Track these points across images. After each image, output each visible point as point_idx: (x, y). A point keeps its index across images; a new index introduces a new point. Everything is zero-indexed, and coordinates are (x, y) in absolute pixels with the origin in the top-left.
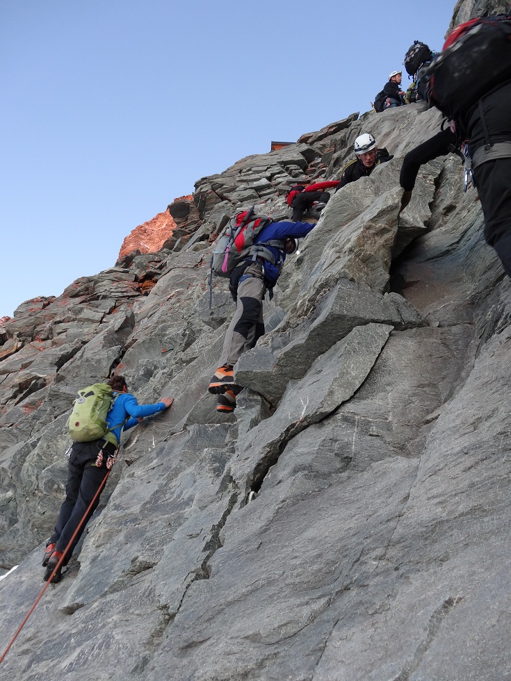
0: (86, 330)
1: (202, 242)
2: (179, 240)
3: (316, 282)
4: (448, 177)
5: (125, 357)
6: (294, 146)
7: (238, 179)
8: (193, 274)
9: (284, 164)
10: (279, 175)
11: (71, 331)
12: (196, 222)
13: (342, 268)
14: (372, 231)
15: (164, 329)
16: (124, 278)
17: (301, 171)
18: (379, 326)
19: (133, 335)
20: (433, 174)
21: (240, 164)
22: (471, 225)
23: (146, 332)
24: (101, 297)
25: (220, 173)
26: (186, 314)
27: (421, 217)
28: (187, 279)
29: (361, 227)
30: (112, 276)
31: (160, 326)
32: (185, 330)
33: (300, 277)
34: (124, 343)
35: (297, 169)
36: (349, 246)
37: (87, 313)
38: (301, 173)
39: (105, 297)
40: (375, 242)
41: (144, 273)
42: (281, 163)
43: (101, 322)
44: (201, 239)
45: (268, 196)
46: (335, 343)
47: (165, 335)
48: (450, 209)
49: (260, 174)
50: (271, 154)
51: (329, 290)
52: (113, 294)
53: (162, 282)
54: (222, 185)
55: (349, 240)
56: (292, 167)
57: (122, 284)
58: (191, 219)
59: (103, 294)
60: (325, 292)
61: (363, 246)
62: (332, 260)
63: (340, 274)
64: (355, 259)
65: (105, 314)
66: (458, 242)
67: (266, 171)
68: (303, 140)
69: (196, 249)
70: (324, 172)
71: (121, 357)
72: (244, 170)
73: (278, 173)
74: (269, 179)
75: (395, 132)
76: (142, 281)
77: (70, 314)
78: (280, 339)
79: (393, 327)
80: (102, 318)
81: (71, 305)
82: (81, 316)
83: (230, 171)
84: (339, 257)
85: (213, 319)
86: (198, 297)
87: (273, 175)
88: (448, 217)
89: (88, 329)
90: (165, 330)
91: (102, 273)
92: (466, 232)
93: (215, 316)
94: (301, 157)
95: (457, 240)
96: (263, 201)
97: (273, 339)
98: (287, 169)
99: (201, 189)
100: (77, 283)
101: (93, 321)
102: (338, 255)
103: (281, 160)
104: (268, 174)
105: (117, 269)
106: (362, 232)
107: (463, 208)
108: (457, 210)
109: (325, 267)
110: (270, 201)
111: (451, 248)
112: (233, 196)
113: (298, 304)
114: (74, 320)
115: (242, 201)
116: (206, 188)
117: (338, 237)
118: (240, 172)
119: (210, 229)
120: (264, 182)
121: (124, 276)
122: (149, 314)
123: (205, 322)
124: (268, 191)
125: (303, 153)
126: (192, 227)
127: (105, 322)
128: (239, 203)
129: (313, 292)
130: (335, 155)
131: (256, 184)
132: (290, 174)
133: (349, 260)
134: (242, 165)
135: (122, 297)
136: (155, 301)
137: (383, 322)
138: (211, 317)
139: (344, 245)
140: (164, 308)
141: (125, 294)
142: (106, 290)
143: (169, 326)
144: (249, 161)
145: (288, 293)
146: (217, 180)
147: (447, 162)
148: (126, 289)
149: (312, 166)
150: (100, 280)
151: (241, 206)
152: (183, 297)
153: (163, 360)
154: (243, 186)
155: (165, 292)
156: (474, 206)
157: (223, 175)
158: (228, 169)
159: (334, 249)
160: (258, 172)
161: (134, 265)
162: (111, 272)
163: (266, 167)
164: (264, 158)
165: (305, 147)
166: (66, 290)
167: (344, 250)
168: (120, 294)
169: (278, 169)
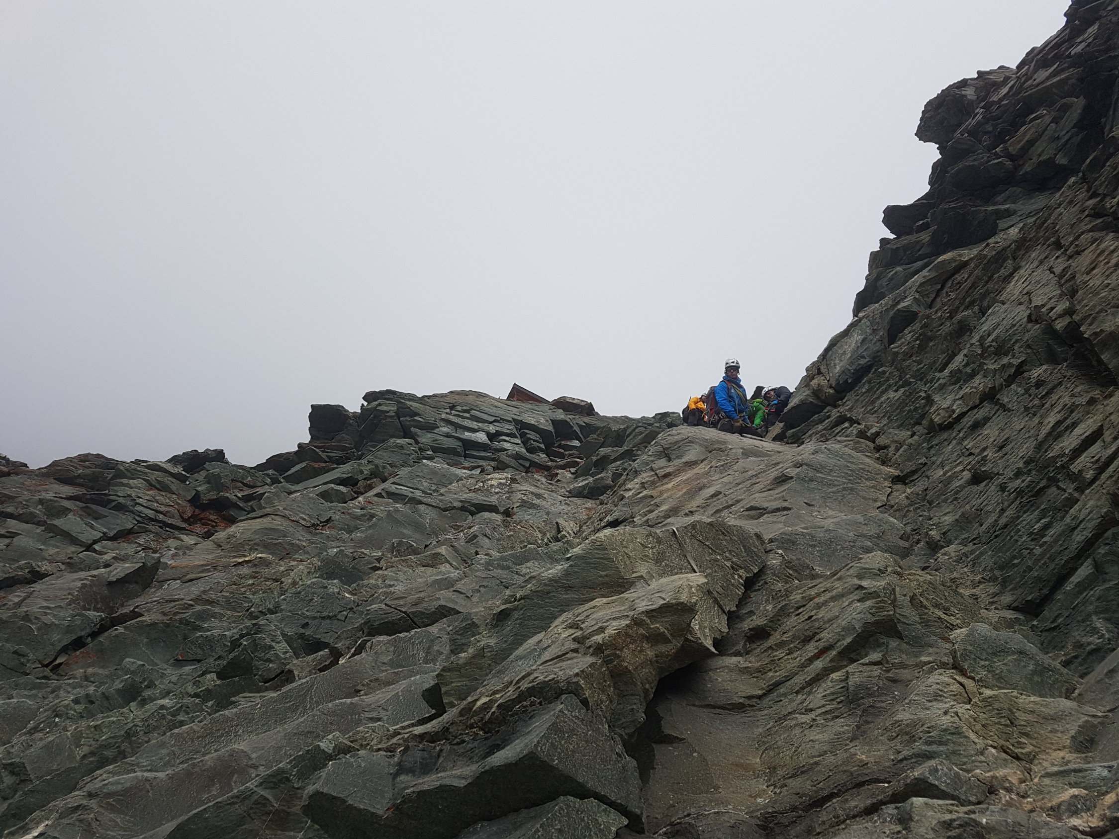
0: (52, 551)
1: (342, 488)
2: (303, 465)
3: (523, 678)
4: (769, 580)
5: (101, 639)
6: (546, 407)
7: (443, 416)
8: (302, 538)
9: (522, 426)
10: (507, 438)
11: (21, 541)
12: (344, 449)
13: (577, 675)
14: (641, 631)
15: (203, 616)
16: (174, 488)
17: (542, 446)
18: (605, 810)
19: (139, 601)
20: (747, 569)
21: (456, 397)
22: (788, 679)
23: (168, 608)
24: (113, 504)
25: (420, 395)
26: (258, 606)
27: (711, 629)
28: (289, 544)
29: (627, 616)
30: (155, 475)
31: (199, 608)
32: (242, 636)
33: (492, 642)
34: (112, 610)
35: (538, 442)
36: (598, 638)
37: (72, 523)
38: (541, 450)
39: (120, 508)
40: (641, 651)
41: (213, 495)
42: (517, 422)
43: (89, 548)
44: (342, 482)
45: (481, 463)
46: (517, 810)
47: (199, 628)
48: (759, 634)
49: (481, 424)
50: (507, 402)
51: (540, 703)
52: (138, 508)
53: (241, 529)
54: (417, 414)
55: (602, 630)
56: (532, 435)
57: (164, 498)
58: (339, 441)
59: (121, 500)
60: (532, 704)
61: (621, 650)
62: (564, 649)
63: (569, 683)
64: (602, 666)
65: (105, 537)
66: (760, 697)
67: (491, 423)
68: (562, 404)
69: (325, 495)
70: (575, 464)
71: (94, 635)
72: (459, 408)
73: (508, 435)
74: (492, 437)
75: (702, 465)
76: (204, 507)
77: (38, 510)
78: (419, 754)
79: (626, 822)
80: (95, 542)
81: (49, 496)
82: (58, 522)
83: (436, 399)
84: (575, 651)
85: (301, 636)
86: (294, 583)
87: (498, 434)
88: (754, 646)
89: (56, 550)
90: (204, 620)
91: (137, 462)
92: (777, 685)
93: (308, 632)
94: (550, 428)
95: (760, 692)
96: (467, 465)
97: (407, 749)
98: (523, 435)
99: (380, 405)
100: (84, 459)
101: (74, 541)
102: (575, 646)
103: (519, 418)
104: (492, 429)
105: (169, 467)
106: (627, 626)
107: (781, 645)
108: (771, 642)
109: (547, 656)
110: (479, 470)
111: (747, 702)
112: (426, 438)
113: (479, 703)
114: (38, 524)
115: (435, 450)
116: (390, 408)
117: (586, 614)
118: (452, 408)
119: (366, 472)
120: (481, 437)
121: (174, 485)
122: (188, 577)
123: (284, 635)
124: (482, 454)
125: (554, 422)
126: (335, 454)
127: (95, 551)
128: (430, 452)
129: (511, 693)
130: (603, 451)
131: (467, 435)
132: (525, 443)
133: (592, 665)
134: (457, 399)
135: (151, 519)
136: (210, 557)
137: (612, 804)
138: (303, 631)
139: (591, 635)
140: (219, 577)
141: (161, 517)
142: (129, 496)
143: (214, 615)
144: (470, 398)
145: (461, 662)
146: (411, 403)
147: (771, 555)
148: (167, 509)
149: (560, 446)
150: (128, 474)
151: (430, 458)
152: (266, 572)
153: (172, 674)
154: (447, 429)
155: (238, 548)
156: (799, 649)
157: (423, 400)
158: (435, 396)
159: (571, 631)
160: (478, 419)
161: (203, 473)
162: (155, 467)
163: (494, 418)
164: (496, 404)
165: (560, 415)
166: (55, 464)
167: (588, 643)
168: (150, 513)
169: (507, 428)
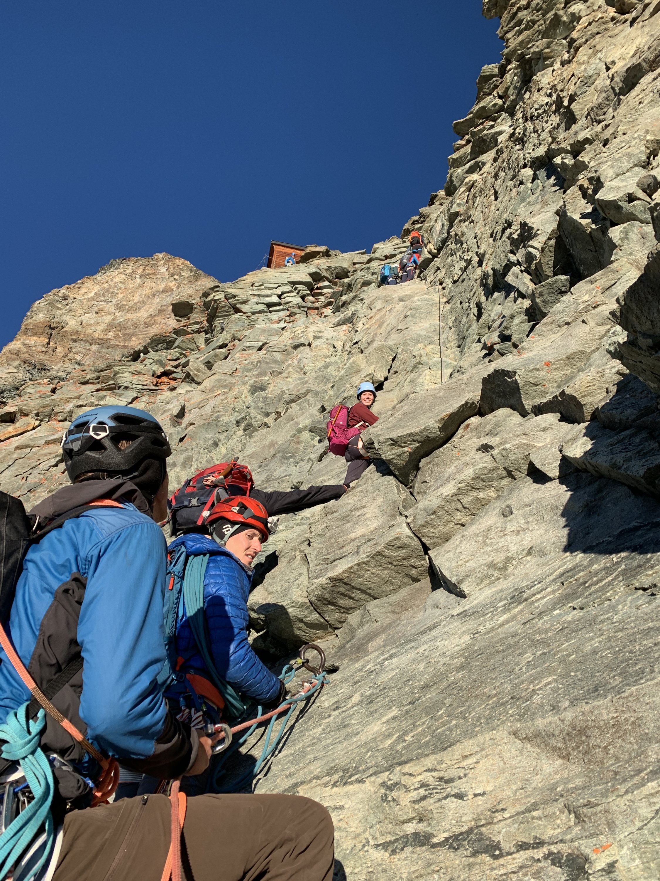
7: (251, 292)
9: (295, 284)
10: (288, 295)
12: (198, 323)
16: (142, 372)
17: (308, 292)
24: (122, 387)
30: (131, 369)
35: (305, 290)
38: (308, 294)
39: (126, 388)
41: (161, 370)
42: (291, 282)
49: (271, 291)
52: (134, 386)
54: (237, 296)
56: (301, 287)
57: (142, 378)
58: (193, 319)
59: (125, 384)
67: (276, 288)
72: (257, 284)
73: (288, 292)
74: (280, 297)
76: (159, 377)
87: (283, 293)
90: (219, 418)
94: (310, 279)
96: (275, 318)
98: (296, 289)
99: (214, 296)
103: (291, 280)
104: (278, 292)
112: (245, 308)
115: (254, 314)
116: (219, 296)
118: (253, 286)
119: (228, 338)
120: (275, 299)
122: (201, 406)
124: (278, 308)
125: (311, 275)
126: (194, 327)
128: (253, 317)
131: (268, 300)
132: (298, 294)
134: (254, 279)
135: (143, 390)
141: (146, 387)
144: (261, 276)
146: (230, 290)
148: (146, 383)
149: (317, 288)
154: (255, 299)
160: (269, 288)
161: (148, 361)
163: (277, 285)
165: (313, 269)
168: (141, 387)
169: (287, 288)
